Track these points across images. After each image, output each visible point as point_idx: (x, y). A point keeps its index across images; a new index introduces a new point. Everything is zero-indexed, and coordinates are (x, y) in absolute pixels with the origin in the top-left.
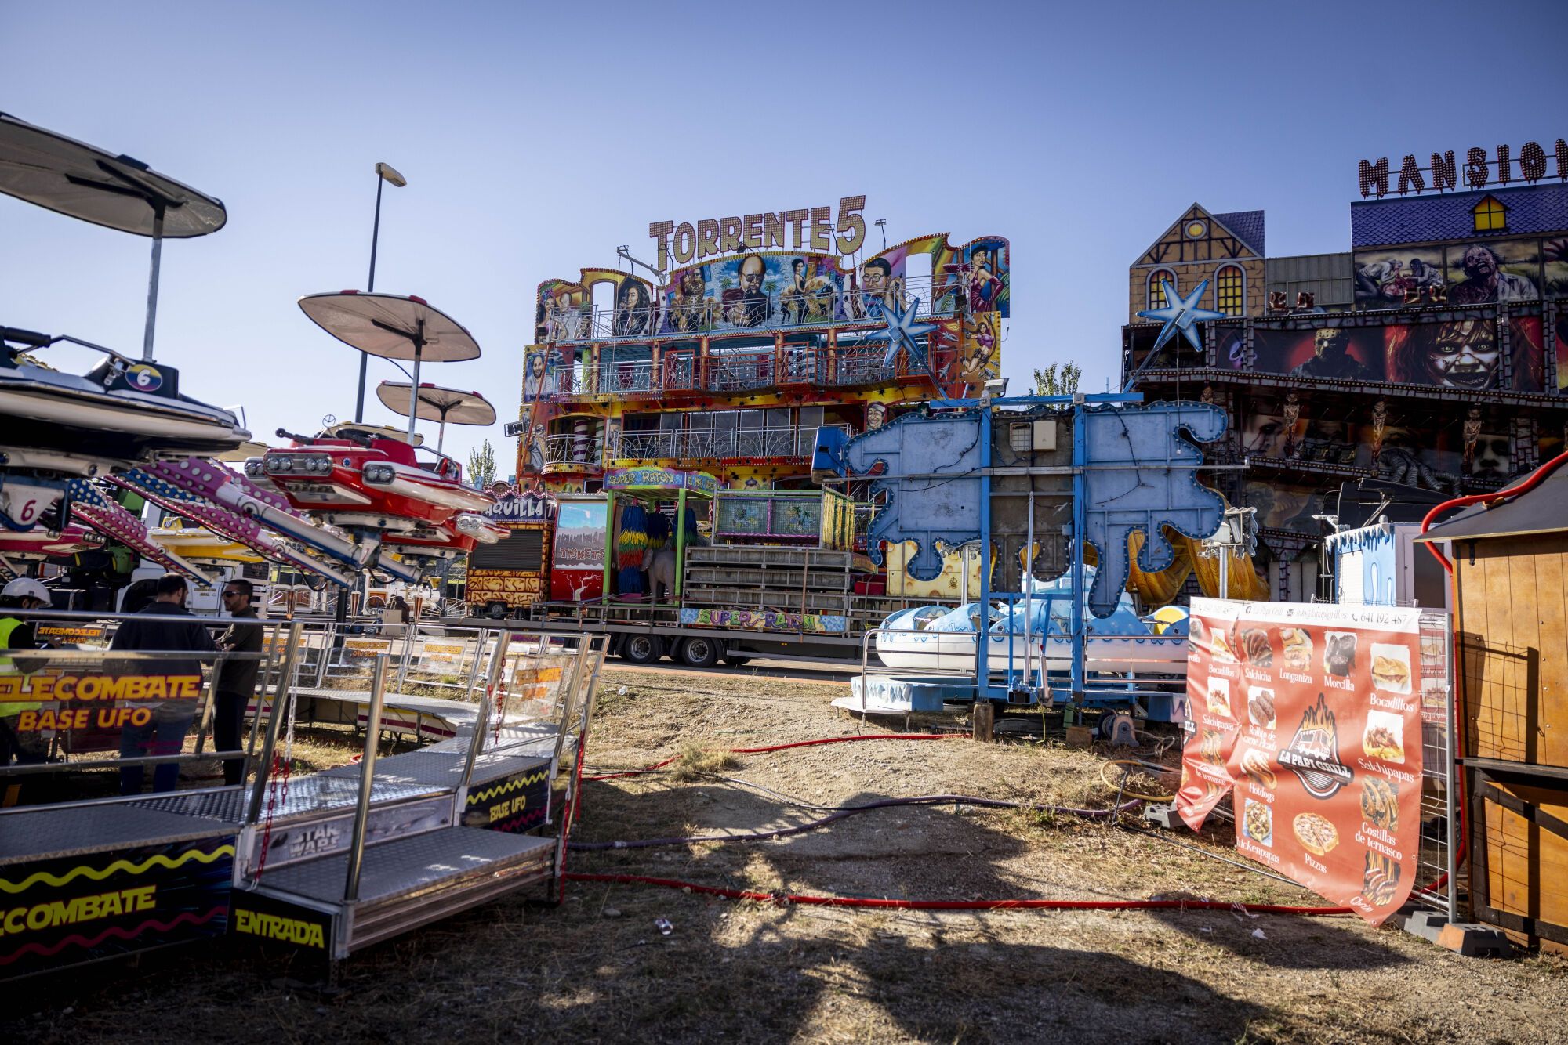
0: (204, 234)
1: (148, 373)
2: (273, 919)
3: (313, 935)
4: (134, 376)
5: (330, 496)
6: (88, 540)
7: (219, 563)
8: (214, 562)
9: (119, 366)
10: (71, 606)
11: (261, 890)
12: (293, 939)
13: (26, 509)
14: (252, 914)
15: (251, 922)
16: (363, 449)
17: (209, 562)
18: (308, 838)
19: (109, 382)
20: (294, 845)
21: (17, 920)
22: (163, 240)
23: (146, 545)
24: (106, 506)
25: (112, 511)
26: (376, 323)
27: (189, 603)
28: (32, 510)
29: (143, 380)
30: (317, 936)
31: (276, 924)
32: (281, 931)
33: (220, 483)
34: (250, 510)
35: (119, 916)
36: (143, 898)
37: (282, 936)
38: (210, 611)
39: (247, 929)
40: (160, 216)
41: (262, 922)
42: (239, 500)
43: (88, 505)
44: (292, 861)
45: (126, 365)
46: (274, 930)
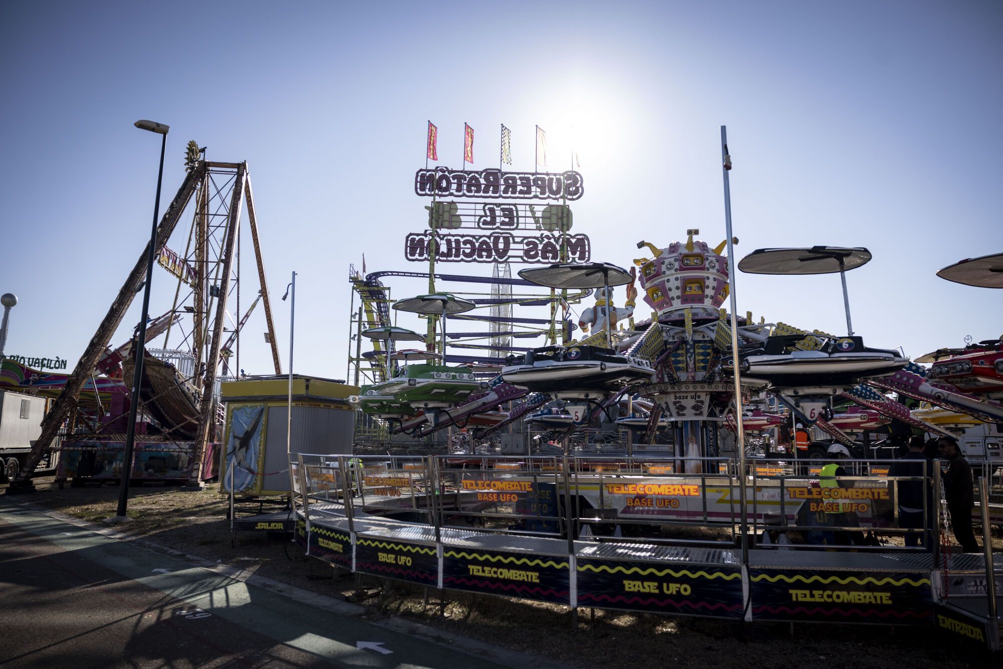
0: (865, 263)
1: (847, 342)
2: (957, 622)
3: (977, 634)
4: (841, 345)
5: (978, 383)
6: (882, 419)
7: (960, 426)
8: (956, 426)
9: (832, 342)
10: (875, 457)
11: (948, 606)
12: (968, 635)
13: (811, 413)
14: (946, 618)
15: (947, 623)
16: (994, 352)
17: (953, 426)
18: (978, 583)
19: (830, 350)
20: (969, 586)
21: (829, 596)
22: (845, 272)
23: (911, 419)
24: (883, 400)
25: (887, 402)
26: (992, 270)
27: (964, 452)
28: (814, 413)
29: (845, 345)
30: (979, 635)
31: (958, 625)
32: (961, 629)
33: (920, 384)
34: (939, 397)
35: (874, 604)
36: (885, 598)
37: (962, 632)
38: (980, 456)
39: (945, 626)
40: (842, 263)
41: (951, 623)
42: (932, 391)
43: (873, 401)
44: (969, 595)
45: (835, 341)
46: (958, 628)
